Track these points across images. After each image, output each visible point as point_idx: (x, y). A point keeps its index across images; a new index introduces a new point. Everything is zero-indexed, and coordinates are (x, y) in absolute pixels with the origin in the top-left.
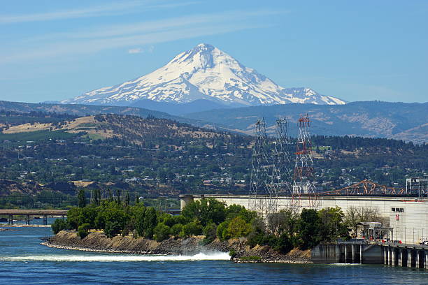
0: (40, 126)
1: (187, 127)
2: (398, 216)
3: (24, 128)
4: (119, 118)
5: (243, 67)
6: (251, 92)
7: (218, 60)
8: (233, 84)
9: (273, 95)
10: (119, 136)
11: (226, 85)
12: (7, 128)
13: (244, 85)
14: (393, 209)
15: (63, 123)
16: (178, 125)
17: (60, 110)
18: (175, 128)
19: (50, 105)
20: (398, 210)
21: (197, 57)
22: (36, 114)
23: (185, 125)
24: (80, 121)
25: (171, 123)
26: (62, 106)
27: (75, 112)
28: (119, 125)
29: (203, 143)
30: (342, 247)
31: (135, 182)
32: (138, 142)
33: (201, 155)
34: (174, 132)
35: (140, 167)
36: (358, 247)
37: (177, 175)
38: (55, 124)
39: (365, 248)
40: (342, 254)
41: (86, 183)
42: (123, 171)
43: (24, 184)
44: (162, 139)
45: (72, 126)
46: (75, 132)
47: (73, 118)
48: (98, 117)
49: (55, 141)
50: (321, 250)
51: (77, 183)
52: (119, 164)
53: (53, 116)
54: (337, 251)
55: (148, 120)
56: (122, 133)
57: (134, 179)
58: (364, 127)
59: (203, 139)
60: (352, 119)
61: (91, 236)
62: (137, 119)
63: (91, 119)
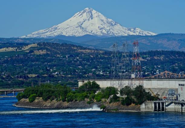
0: (11, 49)
1: (82, 48)
2: (182, 88)
4: (48, 44)
6: (111, 30)
7: (95, 15)
8: (102, 27)
10: (49, 53)
11: (99, 27)
14: (180, 85)
15: (22, 47)
16: (77, 47)
17: (20, 41)
18: (75, 48)
19: (16, 39)
20: (182, 85)
21: (85, 14)
23: (80, 47)
24: (30, 46)
25: (74, 46)
26: (21, 39)
27: (28, 42)
28: (49, 48)
29: (89, 55)
30: (155, 104)
31: (57, 74)
32: (58, 56)
33: (88, 61)
34: (75, 50)
35: (59, 67)
36: (163, 103)
37: (77, 71)
38: (18, 47)
39: (167, 104)
40: (155, 107)
41: (34, 76)
42: (51, 70)
43: (4, 77)
44: (69, 54)
45: (26, 48)
46: (28, 51)
47: (27, 45)
48: (39, 44)
49: (18, 56)
50: (146, 105)
51: (29, 76)
52: (49, 66)
53: (17, 44)
54: (153, 105)
55: (62, 45)
56: (50, 51)
57: (57, 73)
58: (165, 46)
59: (88, 53)
60: (159, 42)
61: (36, 101)
62: (57, 45)
63: (35, 45)
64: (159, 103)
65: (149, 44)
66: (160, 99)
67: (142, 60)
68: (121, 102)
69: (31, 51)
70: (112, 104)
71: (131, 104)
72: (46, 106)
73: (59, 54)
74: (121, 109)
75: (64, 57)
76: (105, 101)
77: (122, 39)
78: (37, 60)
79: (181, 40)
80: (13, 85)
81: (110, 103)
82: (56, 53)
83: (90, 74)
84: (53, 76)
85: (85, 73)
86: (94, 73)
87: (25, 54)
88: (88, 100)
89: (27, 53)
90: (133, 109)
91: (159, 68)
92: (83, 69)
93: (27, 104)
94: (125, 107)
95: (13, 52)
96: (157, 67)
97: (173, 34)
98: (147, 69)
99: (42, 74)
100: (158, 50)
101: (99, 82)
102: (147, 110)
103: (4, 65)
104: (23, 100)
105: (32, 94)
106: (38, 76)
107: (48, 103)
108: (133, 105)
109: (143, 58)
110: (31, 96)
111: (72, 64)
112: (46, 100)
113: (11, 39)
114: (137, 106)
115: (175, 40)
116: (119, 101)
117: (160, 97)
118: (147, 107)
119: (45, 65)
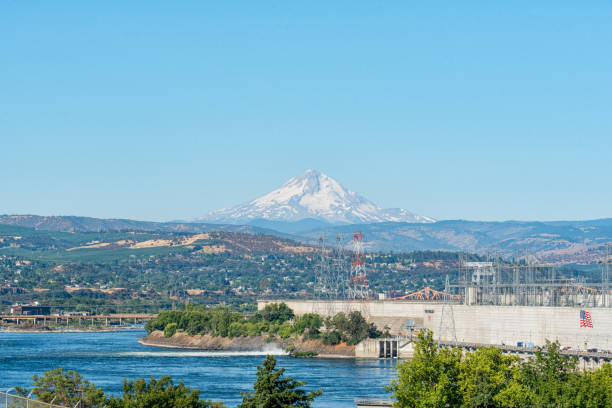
0: (162, 243)
1: (290, 242)
2: (430, 317)
3: (147, 244)
4: (230, 235)
5: (346, 190)
6: (354, 212)
7: (324, 184)
8: (337, 205)
9: (373, 214)
10: (230, 250)
11: (332, 205)
12: (134, 244)
13: (347, 206)
14: (426, 311)
15: (182, 239)
16: (282, 240)
17: (183, 228)
18: (279, 244)
19: (175, 224)
20: (430, 312)
21: (305, 182)
22: (160, 232)
23: (288, 240)
24: (196, 238)
25: (277, 239)
26: (186, 224)
27: (196, 229)
28: (231, 241)
29: (304, 257)
30: (382, 343)
31: (241, 291)
32: (246, 256)
33: (301, 266)
34: (278, 247)
35: (247, 277)
36: (395, 343)
37: (279, 285)
38: (175, 240)
39: (401, 344)
40: (382, 350)
41: (198, 292)
42: (231, 282)
43: (144, 292)
44: (267, 253)
45: (189, 242)
46: (192, 247)
47: (191, 235)
48: (213, 234)
49: (174, 255)
50: (365, 345)
51: (190, 292)
52: (229, 274)
53: (175, 234)
54: (378, 346)
55: (255, 237)
56: (233, 248)
57: (240, 288)
58: (449, 243)
59: (303, 253)
60: (440, 235)
61: (177, 335)
62: (247, 236)
63: (206, 236)
64: (388, 343)
65: (421, 239)
66: (390, 336)
67: (402, 267)
68: (322, 340)
69: (198, 248)
70: (306, 343)
71: (339, 343)
72: (192, 345)
73: (249, 253)
74: (321, 352)
75: (257, 260)
76: (297, 338)
77: (373, 228)
78: (208, 264)
79: (478, 232)
80: (157, 307)
81: (304, 341)
82: (244, 251)
83: (303, 292)
84: (233, 294)
85: (294, 289)
86: (310, 290)
87: (187, 253)
88: (266, 335)
89: (190, 251)
90: (343, 352)
91: (432, 284)
92: (290, 282)
93: (161, 340)
94: (329, 348)
95: (165, 247)
96: (429, 282)
97: (465, 222)
98: (409, 284)
99: (213, 289)
100: (432, 250)
101: (291, 305)
102: (367, 356)
103: (147, 272)
104: (156, 332)
105: (171, 322)
106: (206, 293)
107: (196, 340)
108: (343, 345)
109: (403, 264)
110: (169, 326)
111: (273, 272)
112: (193, 333)
113: (166, 224)
114: (350, 348)
115: (469, 232)
116: (318, 337)
117: (390, 332)
118: (367, 349)
119: (222, 274)
